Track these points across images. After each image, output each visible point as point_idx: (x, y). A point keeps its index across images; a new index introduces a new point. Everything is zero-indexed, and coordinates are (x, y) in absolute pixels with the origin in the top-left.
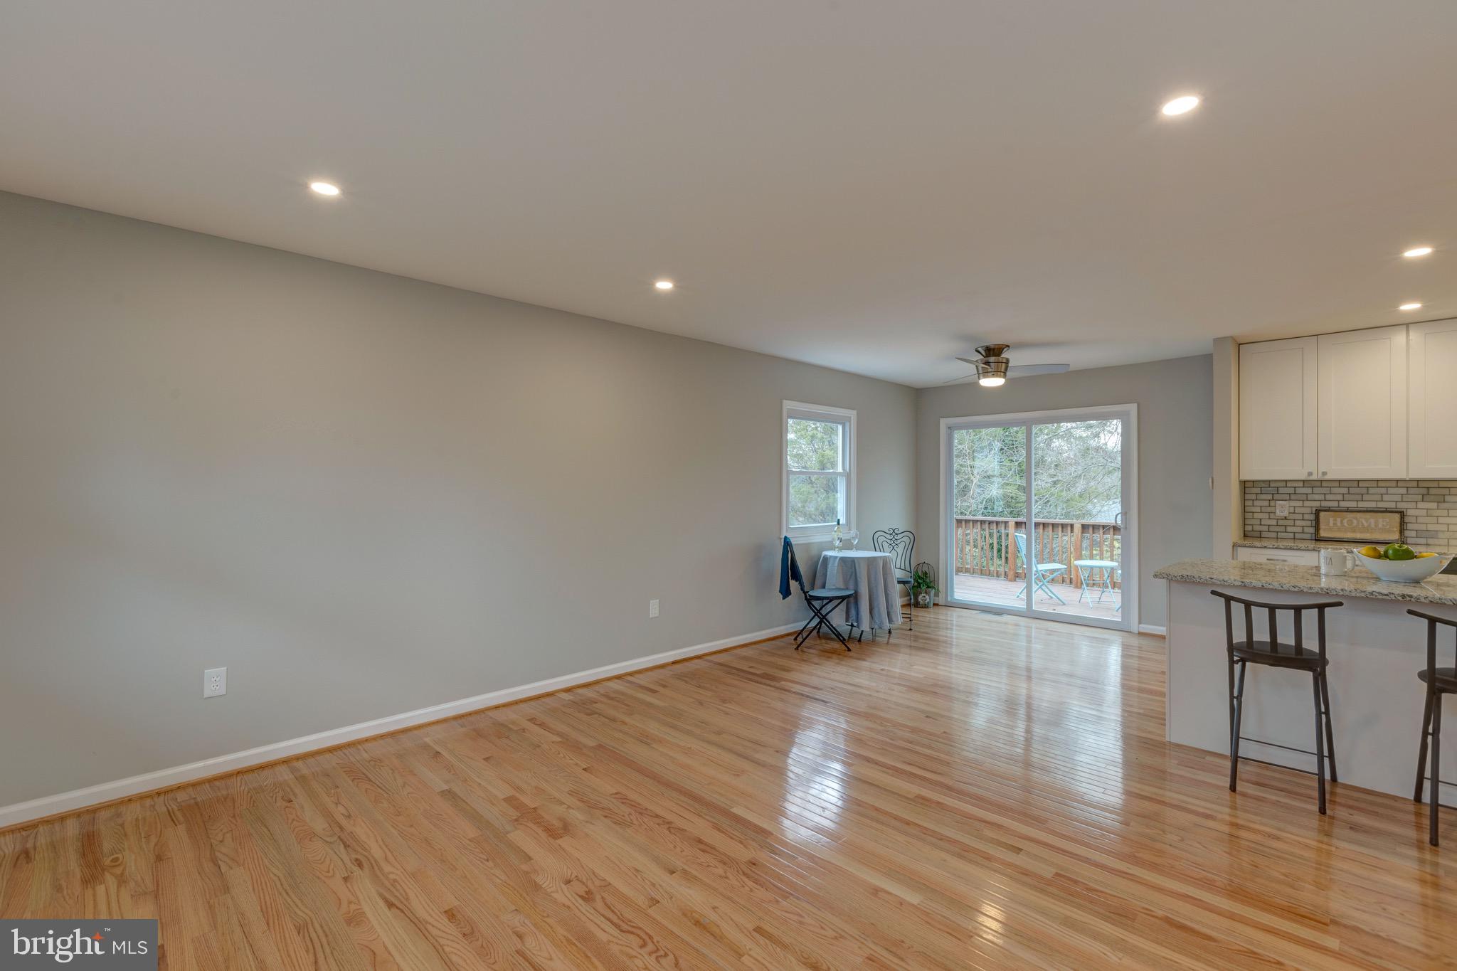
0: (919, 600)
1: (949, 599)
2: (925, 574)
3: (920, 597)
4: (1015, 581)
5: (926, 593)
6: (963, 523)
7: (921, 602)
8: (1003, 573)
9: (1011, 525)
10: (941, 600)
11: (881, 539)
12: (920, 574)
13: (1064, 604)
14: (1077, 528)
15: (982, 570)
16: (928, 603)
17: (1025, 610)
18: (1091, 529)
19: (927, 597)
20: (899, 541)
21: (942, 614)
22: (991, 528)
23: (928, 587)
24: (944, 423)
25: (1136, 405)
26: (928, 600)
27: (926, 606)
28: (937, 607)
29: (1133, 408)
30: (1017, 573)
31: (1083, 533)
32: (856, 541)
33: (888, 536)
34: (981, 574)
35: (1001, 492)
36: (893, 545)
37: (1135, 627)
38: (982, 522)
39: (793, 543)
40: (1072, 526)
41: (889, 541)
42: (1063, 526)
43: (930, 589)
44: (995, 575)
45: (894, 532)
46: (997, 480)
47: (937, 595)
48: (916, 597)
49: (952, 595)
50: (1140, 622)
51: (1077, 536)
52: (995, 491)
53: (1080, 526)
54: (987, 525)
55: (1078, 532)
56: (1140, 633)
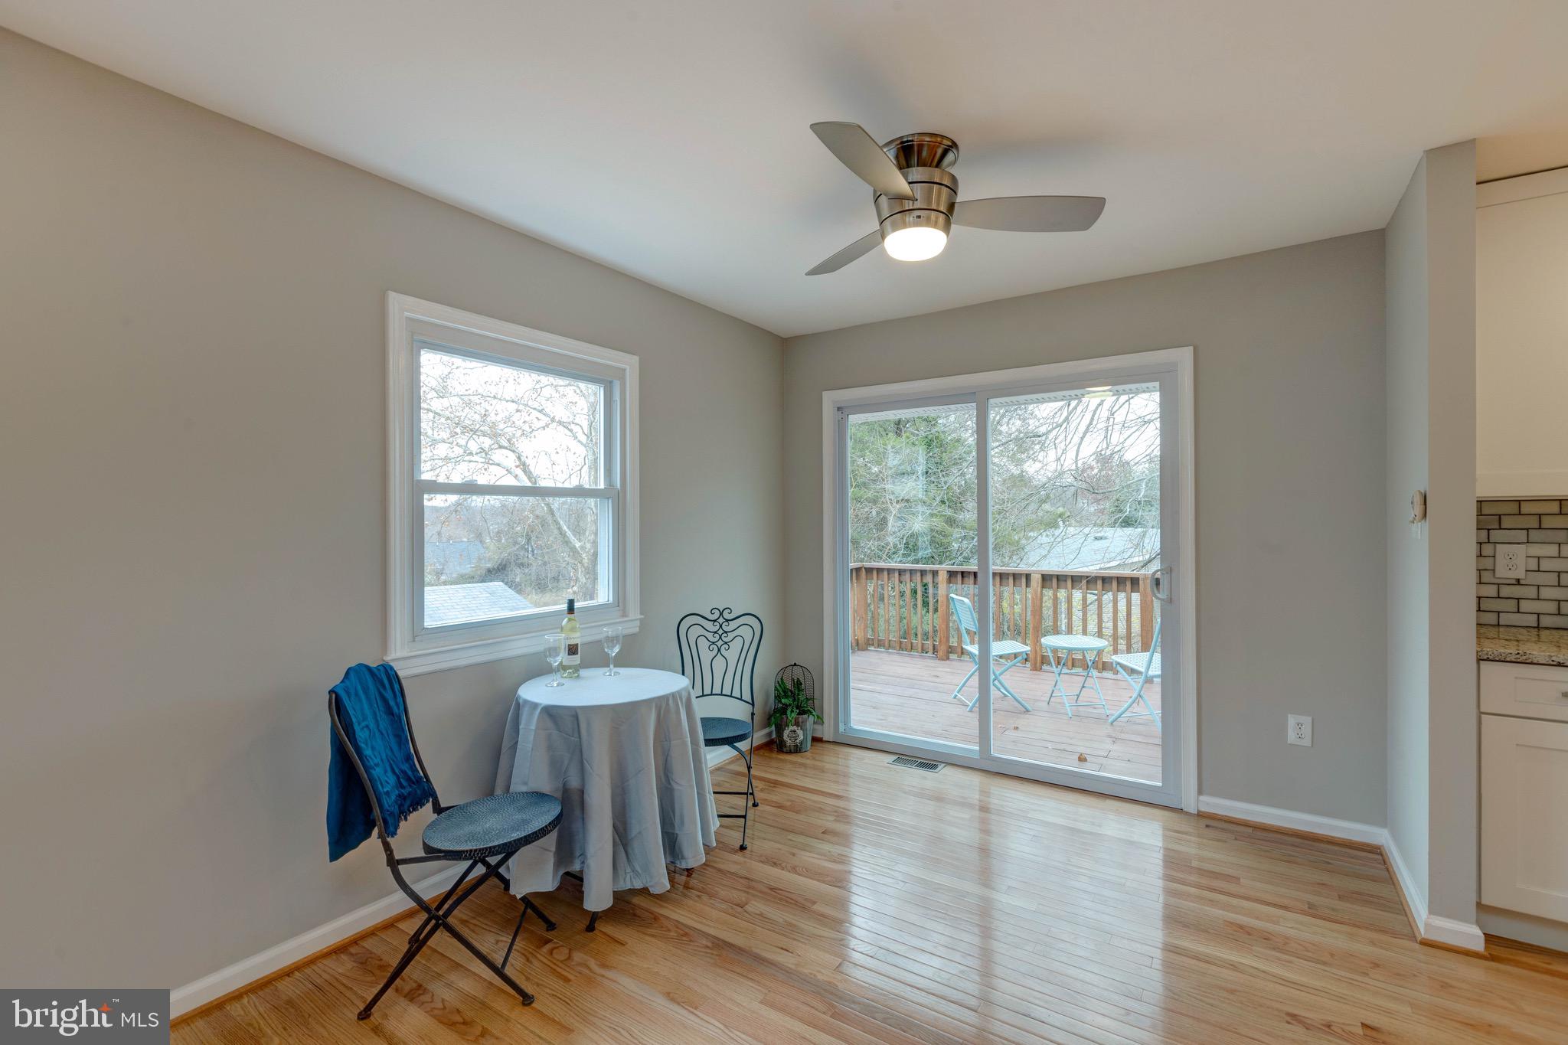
0: (785, 737)
1: (842, 728)
2: (798, 684)
3: (786, 733)
4: (948, 658)
5: (797, 724)
6: (875, 573)
7: (789, 742)
8: (931, 648)
9: (942, 577)
10: (827, 733)
11: (695, 631)
12: (789, 685)
13: (1028, 711)
14: (1036, 579)
15: (901, 643)
16: (801, 743)
17: (977, 756)
18: (1055, 581)
19: (800, 732)
20: (731, 635)
21: (832, 759)
22: (914, 578)
23: (802, 712)
24: (830, 399)
25: (1191, 348)
26: (801, 737)
27: (797, 750)
28: (820, 744)
29: (1184, 356)
30: (950, 647)
31: (1043, 587)
32: (617, 649)
33: (709, 625)
34: (901, 648)
35: (926, 525)
36: (720, 643)
37: (1191, 801)
38: (901, 572)
39: (401, 674)
40: (1028, 576)
41: (710, 636)
42: (1016, 576)
43: (806, 716)
44: (920, 649)
45: (721, 617)
46: (920, 508)
47: (820, 720)
48: (780, 730)
49: (847, 722)
50: (1200, 792)
51: (1036, 592)
52: (918, 524)
53: (1040, 576)
54: (908, 575)
55: (1036, 586)
56: (1201, 815)
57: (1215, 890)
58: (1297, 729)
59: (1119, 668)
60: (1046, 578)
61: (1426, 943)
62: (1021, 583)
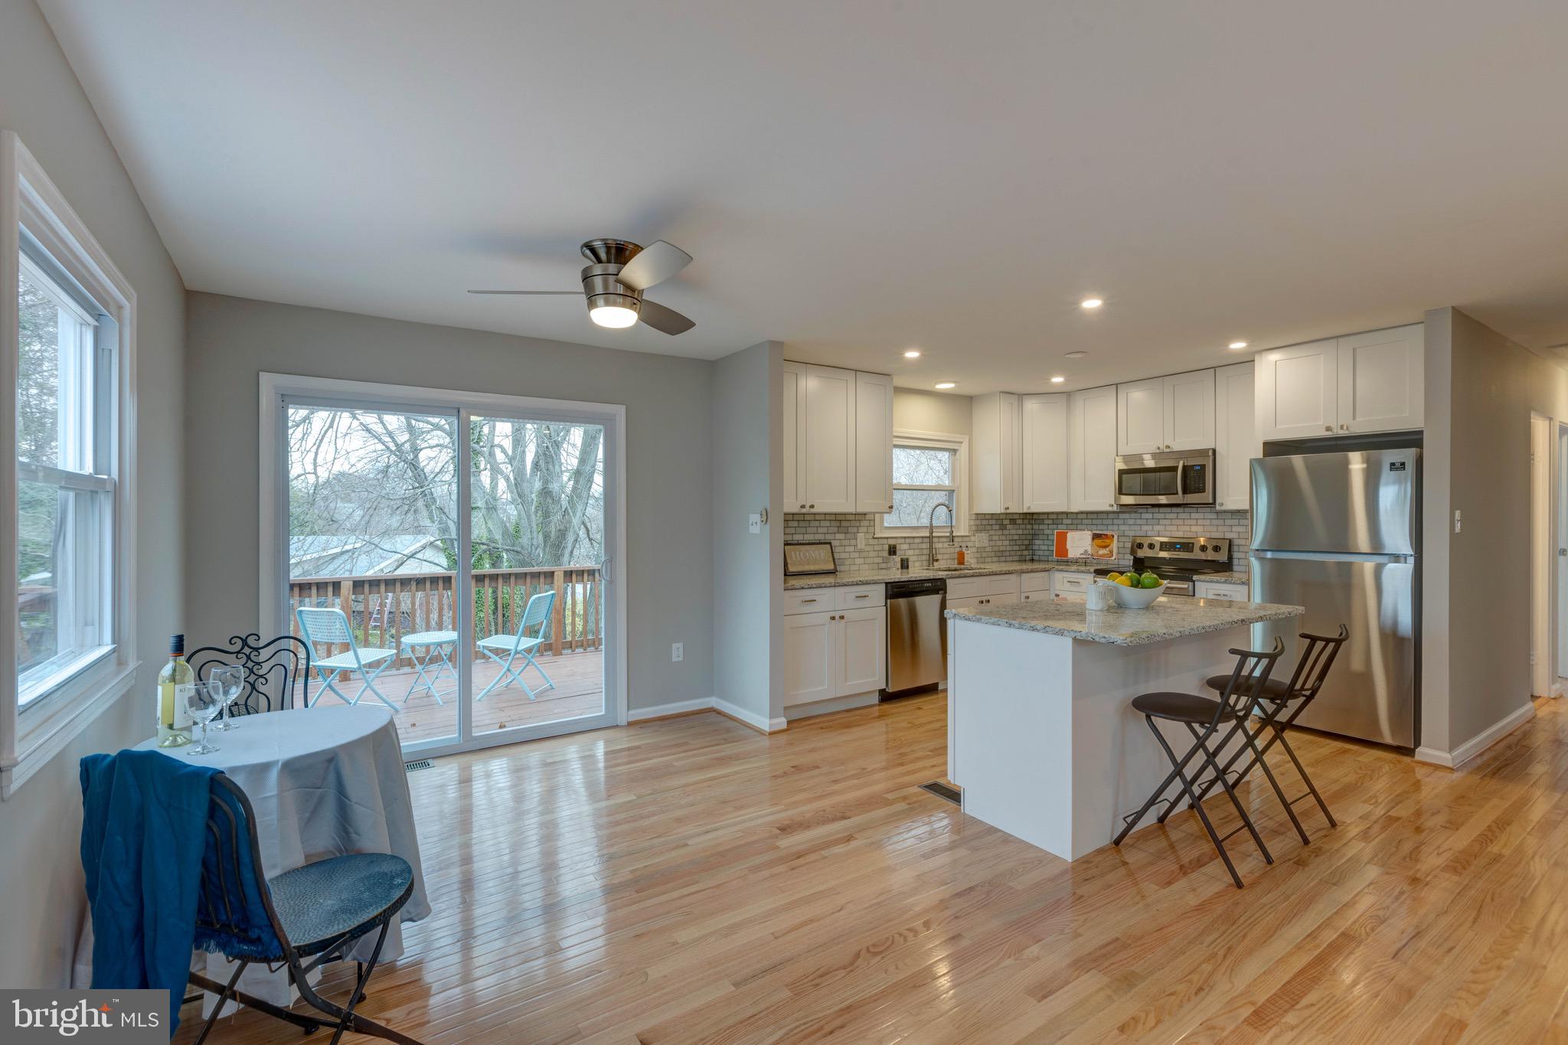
14: (346, 587)
17: (460, 742)
24: (269, 384)
25: (625, 407)
29: (620, 411)
36: (252, 679)
37: (622, 717)
42: (321, 586)
45: (246, 647)
50: (628, 710)
55: (346, 593)
56: (630, 724)
57: (687, 751)
58: (677, 652)
59: (487, 652)
60: (358, 585)
61: (771, 734)
62: (327, 591)
